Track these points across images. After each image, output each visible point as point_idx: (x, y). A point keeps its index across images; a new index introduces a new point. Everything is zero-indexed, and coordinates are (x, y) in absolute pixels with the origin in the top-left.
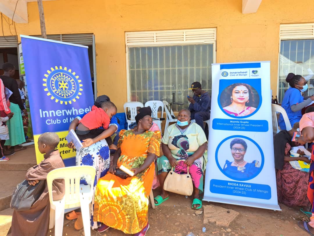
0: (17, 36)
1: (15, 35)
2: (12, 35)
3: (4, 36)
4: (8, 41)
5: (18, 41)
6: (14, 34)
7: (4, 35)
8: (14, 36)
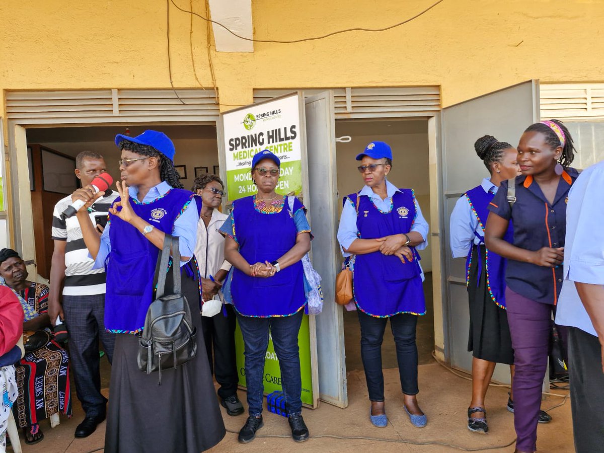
0: (217, 89)
1: (211, 86)
2: (200, 86)
3: (173, 89)
4: (184, 104)
5: (218, 104)
6: (207, 83)
7: (175, 86)
8: (207, 89)
